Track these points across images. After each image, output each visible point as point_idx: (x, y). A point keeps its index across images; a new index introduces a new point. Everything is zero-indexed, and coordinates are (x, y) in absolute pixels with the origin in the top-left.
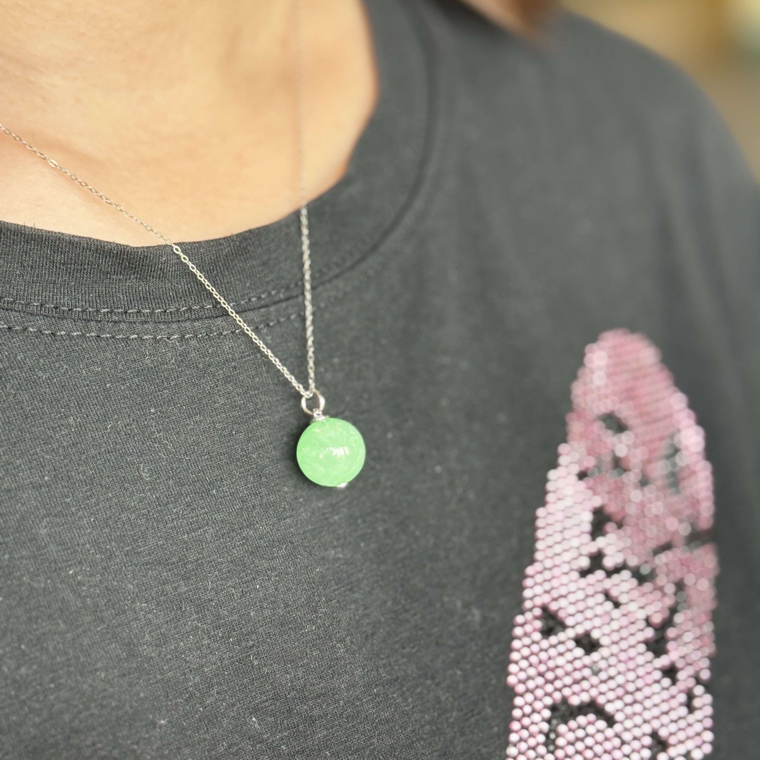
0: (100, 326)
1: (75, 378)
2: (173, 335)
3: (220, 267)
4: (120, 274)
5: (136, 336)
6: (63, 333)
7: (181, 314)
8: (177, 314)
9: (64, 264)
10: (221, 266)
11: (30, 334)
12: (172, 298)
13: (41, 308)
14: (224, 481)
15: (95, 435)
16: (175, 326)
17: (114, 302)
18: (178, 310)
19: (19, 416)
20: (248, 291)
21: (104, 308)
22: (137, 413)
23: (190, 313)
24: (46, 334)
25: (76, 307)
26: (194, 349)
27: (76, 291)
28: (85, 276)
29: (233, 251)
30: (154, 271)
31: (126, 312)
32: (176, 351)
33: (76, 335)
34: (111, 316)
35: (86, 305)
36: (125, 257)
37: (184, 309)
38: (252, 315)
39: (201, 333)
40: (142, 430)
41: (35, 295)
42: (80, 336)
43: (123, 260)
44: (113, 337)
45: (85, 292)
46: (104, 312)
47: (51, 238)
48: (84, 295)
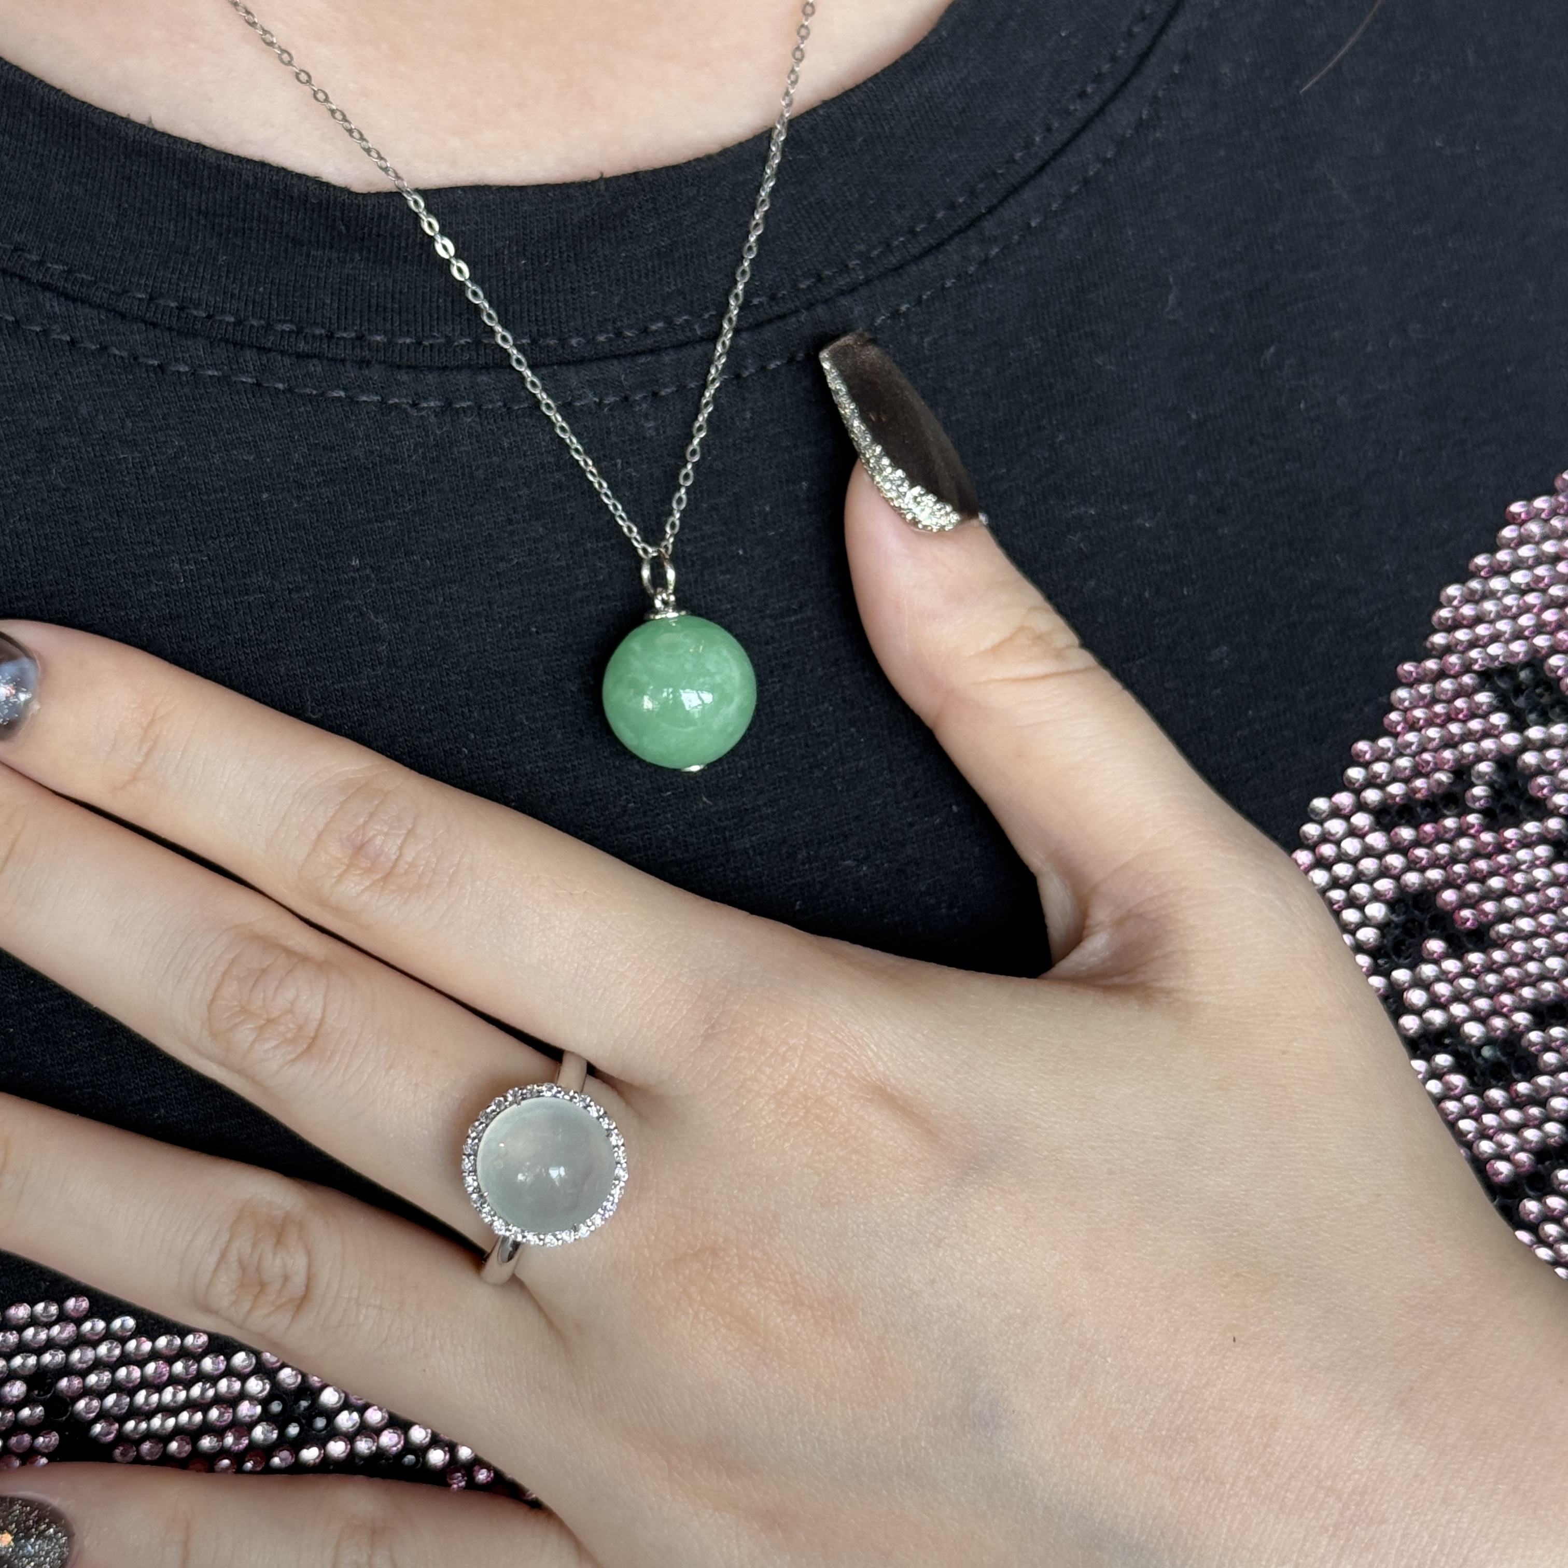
0: (264, 361)
1: (196, 470)
2: (426, 399)
3: (561, 253)
4: (331, 247)
5: (342, 394)
6: (183, 368)
7: (455, 351)
8: (446, 351)
9: (206, 215)
10: (564, 249)
11: (112, 360)
12: (441, 314)
13: (149, 304)
14: (492, 734)
15: (220, 605)
16: (431, 378)
17: (308, 311)
18: (449, 341)
19: (70, 539)
20: (615, 314)
21: (285, 322)
22: (321, 565)
23: (474, 353)
24: (147, 366)
25: (223, 312)
26: (471, 435)
27: (231, 276)
28: (253, 245)
29: (596, 218)
30: (406, 248)
31: (330, 337)
32: (427, 436)
33: (210, 376)
34: (296, 341)
35: (245, 310)
36: (338, 214)
37: (462, 342)
38: (615, 369)
39: (491, 401)
40: (325, 603)
41: (141, 275)
42: (219, 379)
43: (334, 220)
44: (290, 390)
45: (250, 280)
46: (283, 331)
47: (180, 156)
48: (246, 287)
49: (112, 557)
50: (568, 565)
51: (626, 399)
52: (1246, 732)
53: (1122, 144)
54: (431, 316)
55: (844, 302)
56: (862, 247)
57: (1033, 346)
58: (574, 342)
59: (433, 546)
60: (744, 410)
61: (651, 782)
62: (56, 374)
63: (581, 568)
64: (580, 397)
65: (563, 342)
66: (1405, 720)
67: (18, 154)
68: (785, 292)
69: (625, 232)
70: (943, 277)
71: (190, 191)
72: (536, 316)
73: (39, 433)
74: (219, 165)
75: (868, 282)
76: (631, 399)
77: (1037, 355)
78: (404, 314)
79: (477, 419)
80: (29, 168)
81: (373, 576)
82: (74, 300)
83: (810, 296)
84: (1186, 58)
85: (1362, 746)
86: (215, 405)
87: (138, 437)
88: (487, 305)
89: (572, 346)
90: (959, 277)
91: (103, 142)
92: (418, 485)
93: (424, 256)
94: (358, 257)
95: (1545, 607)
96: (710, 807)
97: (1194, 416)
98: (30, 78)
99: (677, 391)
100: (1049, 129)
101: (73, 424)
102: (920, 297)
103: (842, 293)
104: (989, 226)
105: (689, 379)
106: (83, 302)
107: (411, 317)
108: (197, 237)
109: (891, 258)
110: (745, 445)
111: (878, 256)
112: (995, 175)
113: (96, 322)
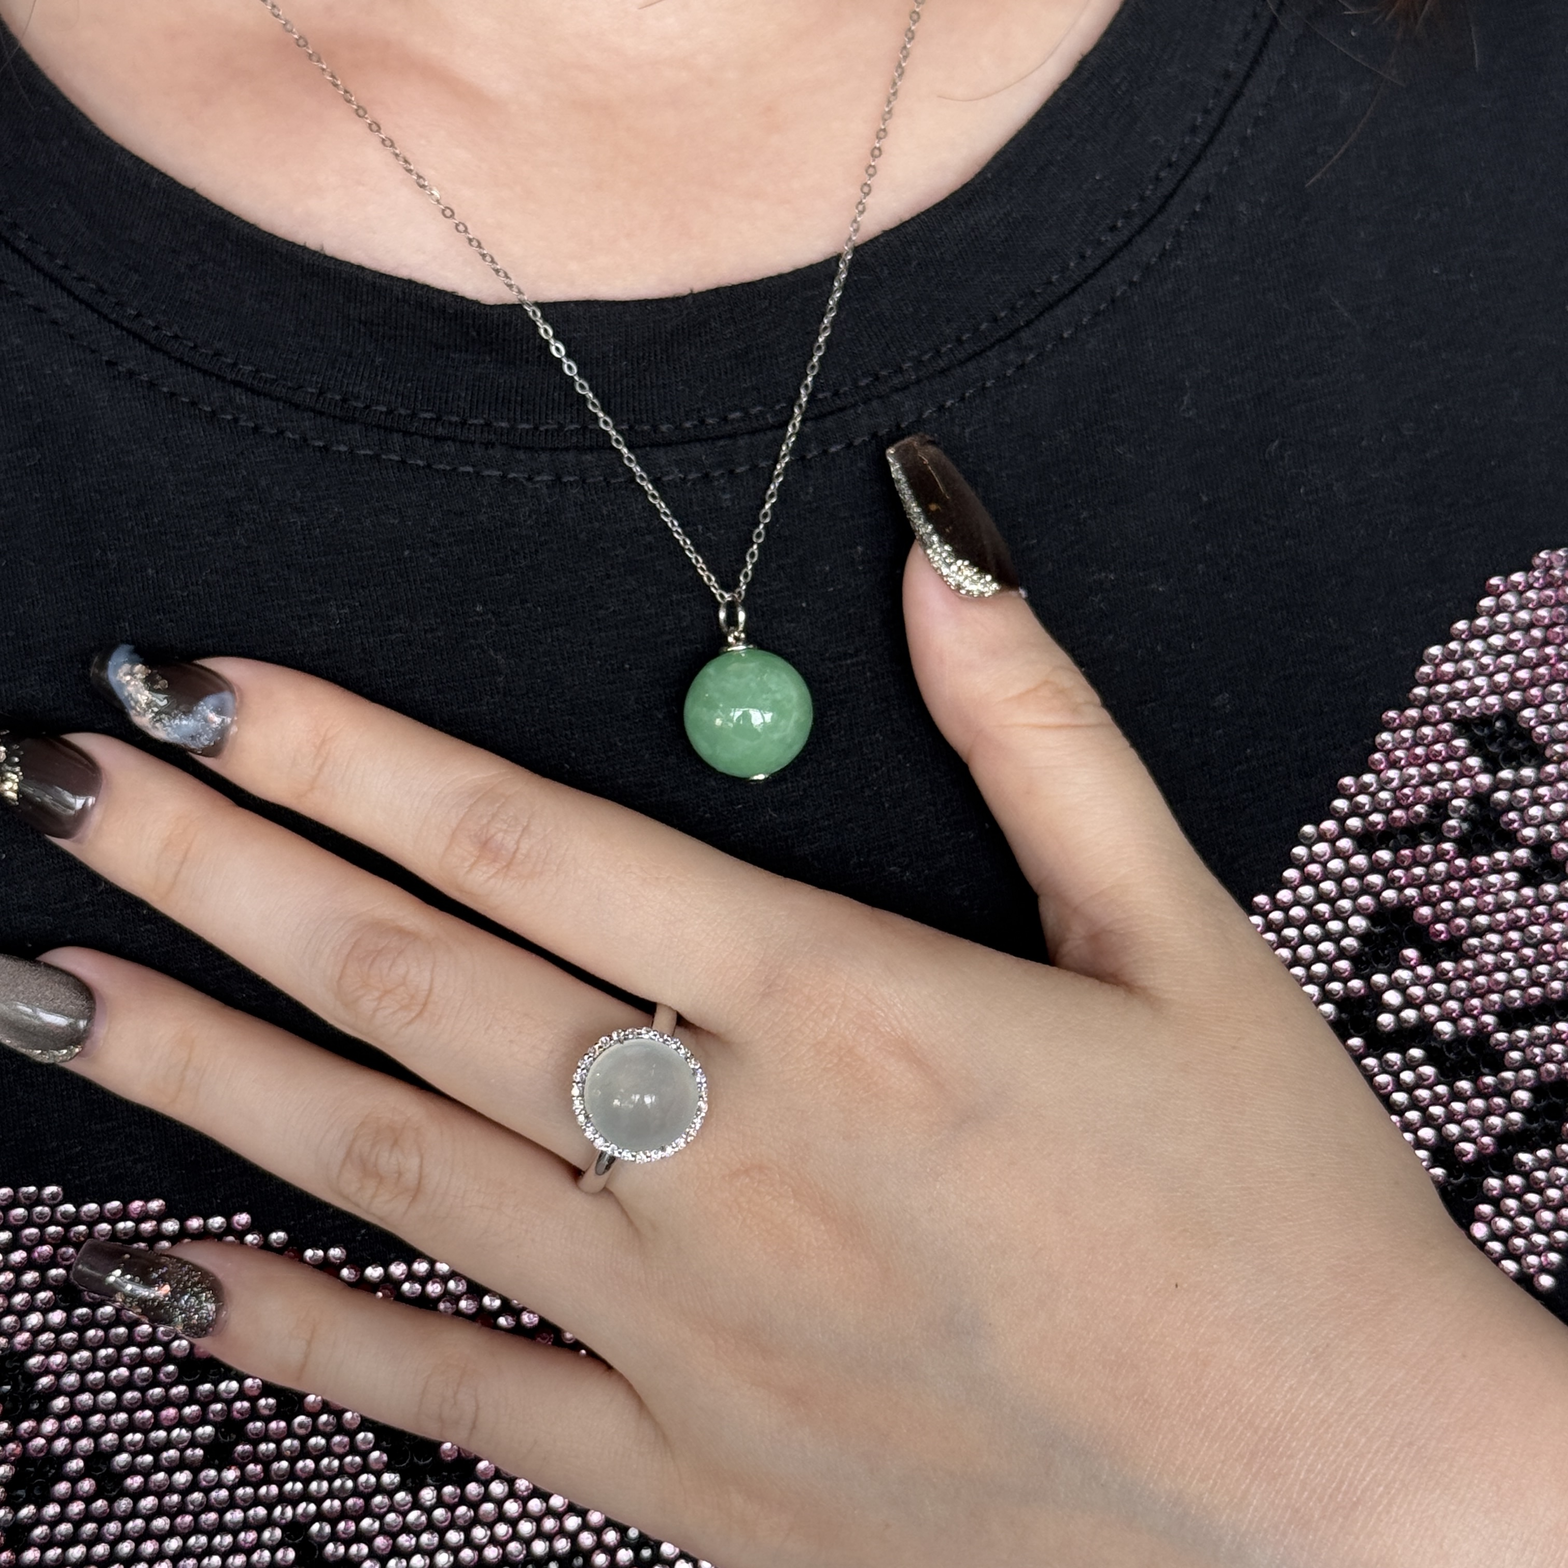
0: (408, 443)
2: (539, 474)
3: (656, 355)
4: (466, 350)
5: (470, 469)
6: (343, 448)
7: (565, 435)
8: (558, 435)
10: (659, 352)
12: (556, 405)
13: (318, 398)
16: (544, 457)
17: (446, 402)
18: (561, 427)
20: (700, 405)
21: (427, 411)
22: (451, 610)
23: (581, 437)
24: (314, 447)
25: (378, 404)
26: (576, 504)
27: (386, 375)
28: (404, 350)
29: (685, 326)
30: (528, 352)
31: (464, 423)
32: (540, 504)
33: (364, 455)
34: (436, 427)
35: (396, 402)
36: (470, 322)
37: (572, 427)
38: (697, 450)
39: (593, 476)
40: (453, 642)
41: (313, 373)
42: (371, 457)
43: (468, 328)
44: (429, 466)
45: (400, 379)
46: (425, 419)
47: (344, 276)
48: (397, 383)
49: (283, 603)
50: (657, 614)
51: (706, 475)
52: (1245, 767)
53: (1147, 270)
54: (547, 406)
55: (896, 397)
56: (915, 353)
57: (1063, 437)
58: (664, 428)
59: (544, 596)
60: (807, 486)
61: (726, 797)
62: (242, 453)
63: (668, 615)
64: (668, 473)
65: (655, 428)
66: (1387, 759)
67: (219, 278)
68: (846, 389)
69: (708, 337)
70: (984, 380)
71: (352, 305)
72: (634, 407)
73: (227, 502)
74: (375, 283)
75: (918, 381)
76: (712, 474)
77: (1066, 445)
78: (525, 405)
79: (582, 491)
80: (228, 289)
81: (493, 620)
82: (259, 394)
83: (867, 392)
84: (1207, 198)
85: (1347, 781)
86: (368, 479)
87: (306, 505)
88: (591, 395)
89: (662, 432)
90: (998, 378)
91: (284, 266)
92: (532, 545)
93: (542, 358)
94: (488, 359)
95: (1520, 667)
96: (776, 818)
97: (1205, 499)
98: (230, 215)
99: (750, 469)
100: (1083, 257)
101: (254, 494)
102: (964, 394)
103: (896, 390)
104: (1025, 336)
105: (761, 460)
106: (265, 395)
107: (531, 407)
108: (359, 342)
109: (940, 362)
110: (808, 515)
111: (929, 360)
112: (1033, 294)
113: (275, 411)
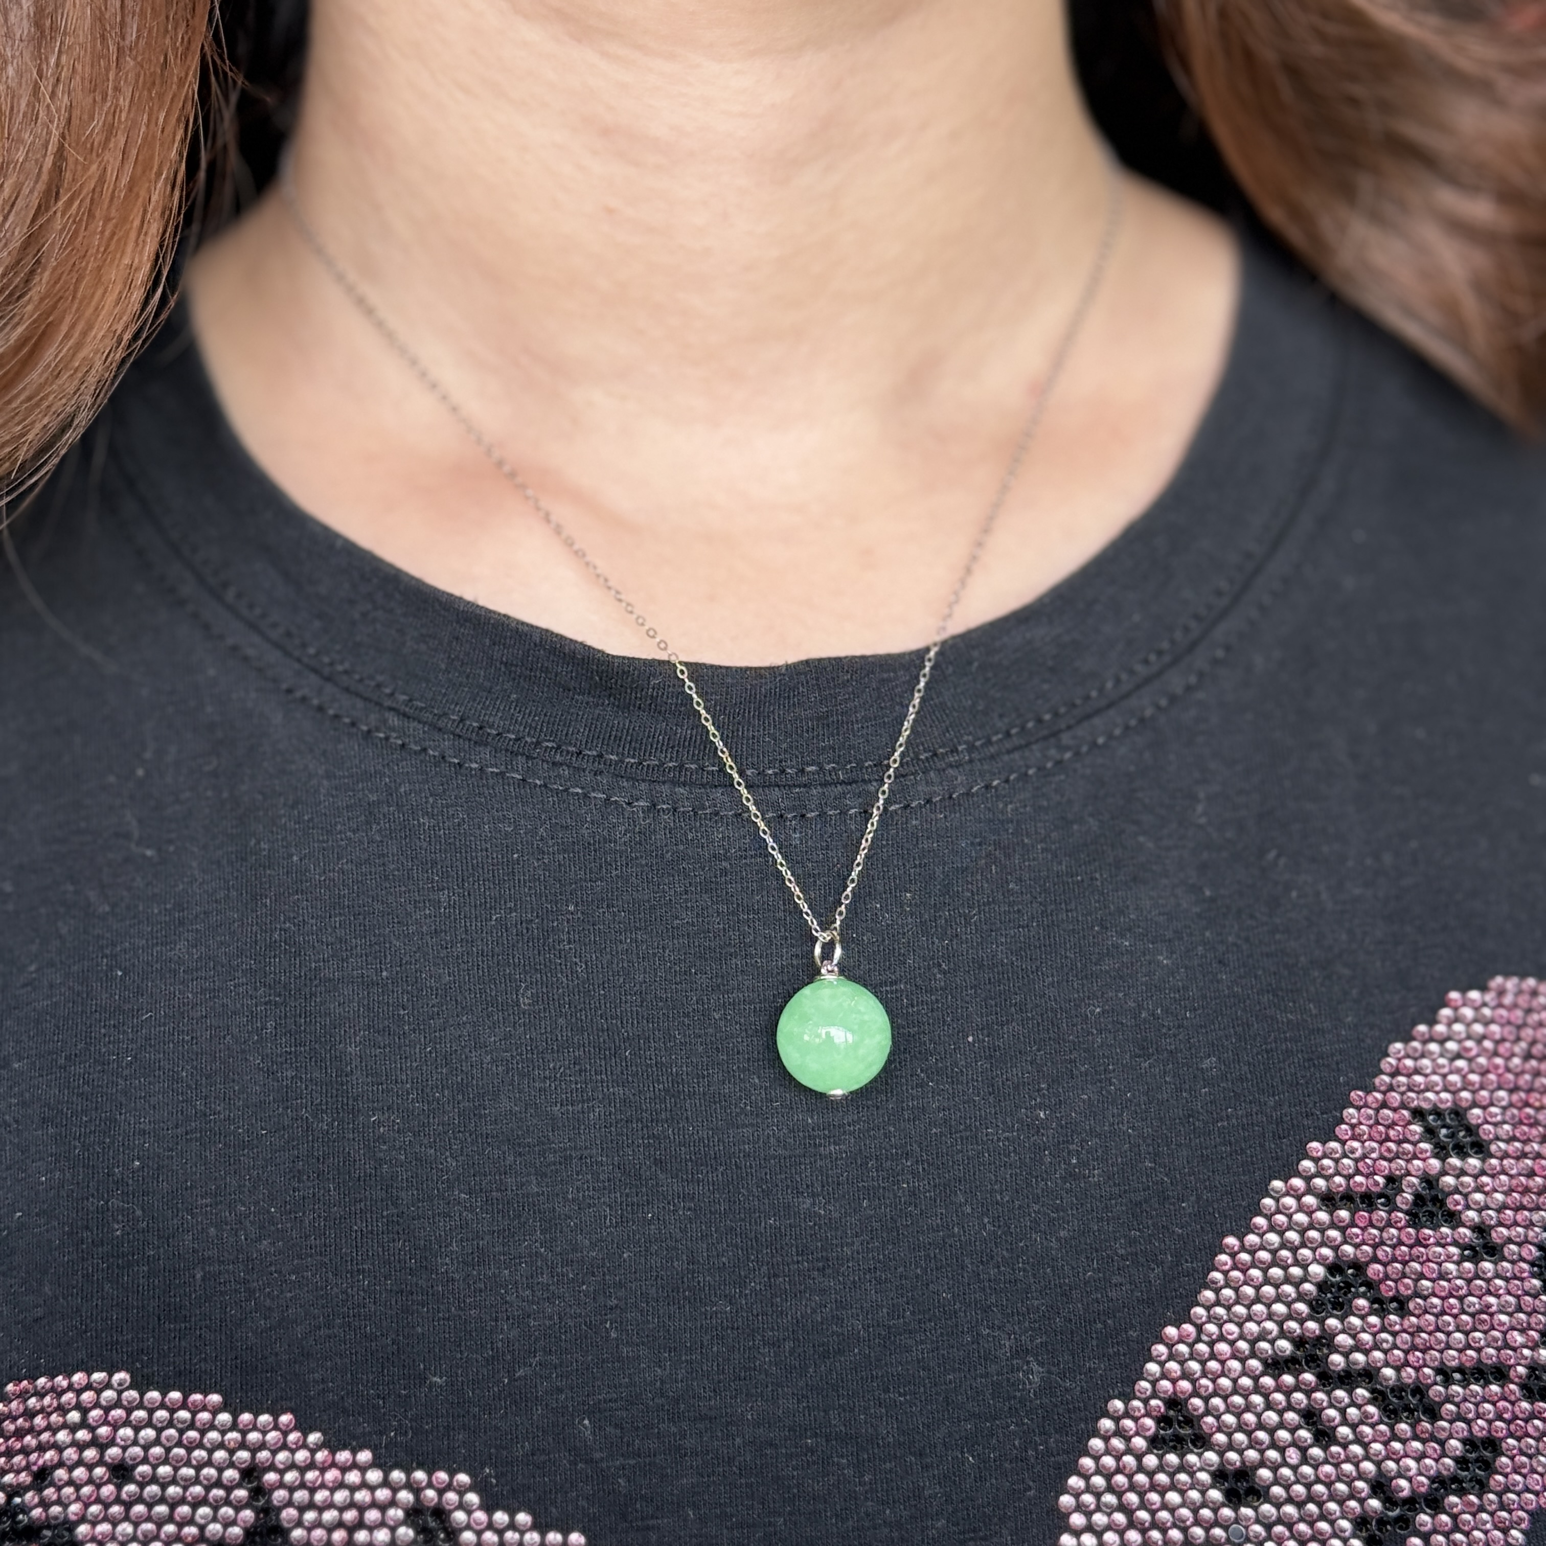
1: (471, 835)
2: (637, 800)
3: (749, 712)
4: (589, 694)
5: (580, 791)
6: (474, 765)
7: (664, 770)
9: (506, 665)
10: (752, 709)
11: (427, 758)
12: (660, 746)
13: (458, 724)
16: (643, 786)
17: (567, 734)
19: (377, 876)
21: (549, 741)
24: (450, 762)
25: (508, 732)
26: (666, 829)
27: (518, 709)
28: (536, 689)
30: (641, 699)
31: (579, 753)
32: (635, 825)
33: (491, 772)
34: (555, 754)
35: (524, 731)
36: (595, 668)
37: (671, 765)
38: (775, 795)
39: (683, 807)
40: (545, 934)
41: (457, 704)
42: (497, 774)
43: (592, 672)
44: (545, 786)
45: (530, 712)
46: (547, 747)
47: (492, 621)
48: (526, 716)
51: (782, 816)
53: (1173, 699)
54: (652, 746)
55: (950, 771)
56: (970, 738)
58: (749, 772)
62: (388, 764)
66: (1352, 1132)
69: (795, 700)
70: (1028, 767)
71: (497, 647)
75: (971, 761)
76: (785, 817)
78: (633, 744)
79: (672, 818)
81: (584, 920)
82: (409, 718)
83: (926, 766)
84: (1228, 648)
85: (1315, 1145)
87: (436, 810)
90: (1039, 769)
91: (443, 613)
93: (653, 706)
94: (607, 702)
99: (819, 816)
100: (1118, 680)
101: (393, 799)
102: (1008, 777)
103: (951, 766)
104: (1066, 738)
105: (829, 809)
106: (414, 719)
107: (638, 746)
108: (498, 680)
109: (991, 748)
111: (982, 746)
112: (1074, 706)
113: (421, 732)
